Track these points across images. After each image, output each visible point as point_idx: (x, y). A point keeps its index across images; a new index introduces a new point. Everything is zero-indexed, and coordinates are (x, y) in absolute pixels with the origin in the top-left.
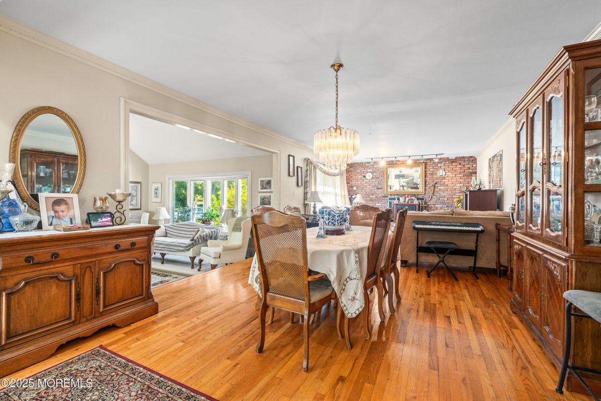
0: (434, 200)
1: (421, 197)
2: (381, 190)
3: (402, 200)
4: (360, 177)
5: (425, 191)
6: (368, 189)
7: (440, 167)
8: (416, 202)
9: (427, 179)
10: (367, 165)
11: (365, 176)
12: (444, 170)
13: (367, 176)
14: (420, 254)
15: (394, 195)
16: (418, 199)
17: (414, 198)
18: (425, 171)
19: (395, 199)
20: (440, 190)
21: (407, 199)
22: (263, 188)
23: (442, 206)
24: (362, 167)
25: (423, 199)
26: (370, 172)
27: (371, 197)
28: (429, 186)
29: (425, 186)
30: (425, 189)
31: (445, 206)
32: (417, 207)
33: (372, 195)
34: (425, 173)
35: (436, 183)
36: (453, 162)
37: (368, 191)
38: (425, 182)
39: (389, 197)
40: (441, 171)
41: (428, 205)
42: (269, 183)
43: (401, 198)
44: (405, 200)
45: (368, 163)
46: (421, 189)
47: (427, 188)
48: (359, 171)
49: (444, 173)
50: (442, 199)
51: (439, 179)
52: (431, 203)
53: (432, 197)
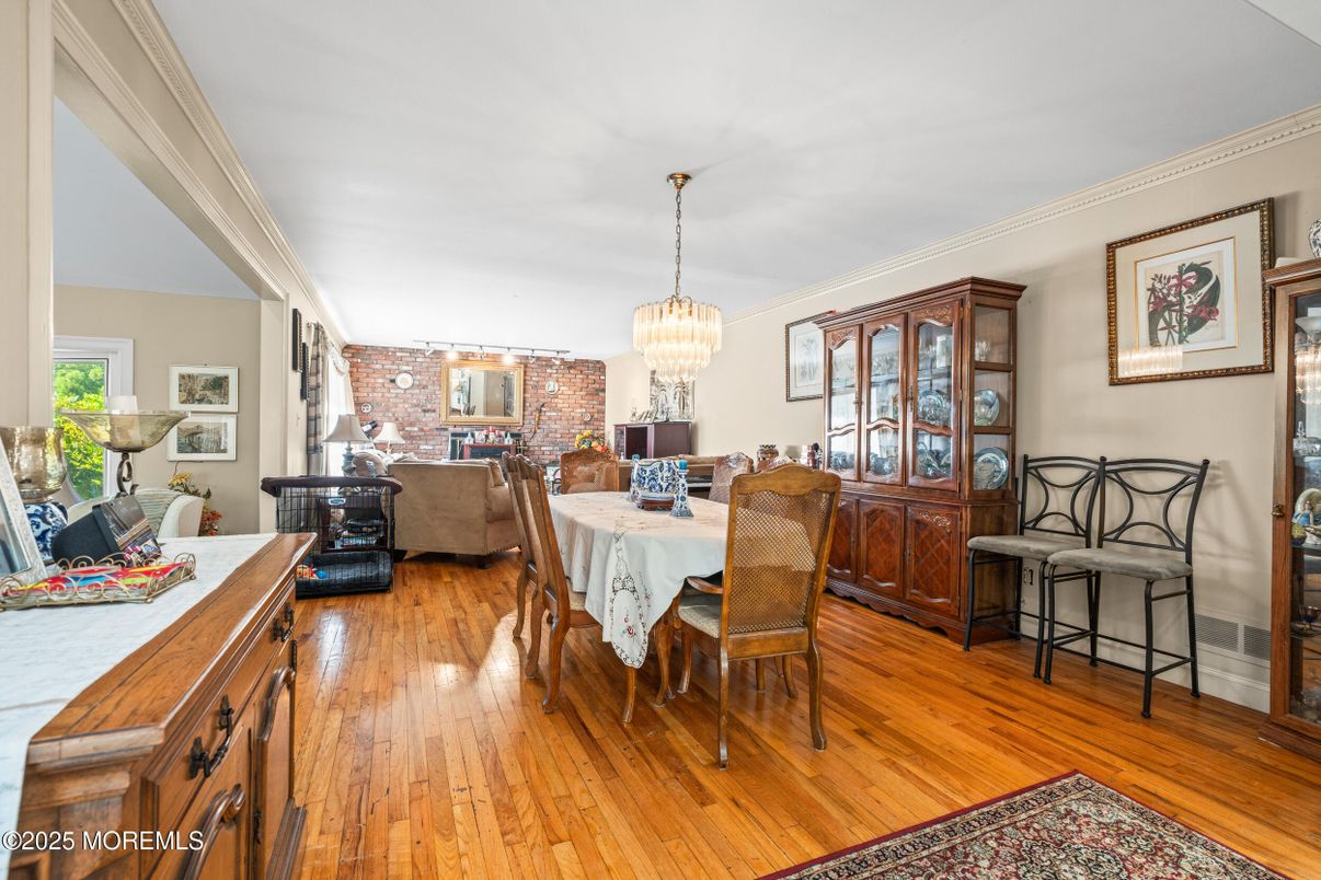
0: (539, 436)
1: (515, 431)
2: (433, 414)
3: (480, 436)
4: (380, 381)
5: (524, 419)
6: (401, 410)
7: (551, 374)
8: (509, 441)
9: (527, 395)
10: (398, 354)
11: (393, 381)
12: (557, 381)
13: (398, 381)
15: (462, 427)
16: (511, 436)
17: (503, 433)
18: (525, 380)
19: (465, 435)
20: (549, 418)
21: (492, 436)
24: (387, 357)
25: (520, 435)
26: (406, 372)
27: (409, 428)
28: (530, 409)
29: (524, 410)
30: (524, 415)
33: (411, 425)
34: (525, 384)
35: (543, 406)
36: (570, 368)
37: (400, 414)
38: (525, 402)
39: (451, 429)
40: (551, 383)
41: (529, 447)
43: (477, 433)
44: (487, 436)
45: (402, 350)
46: (517, 414)
47: (526, 413)
48: (378, 366)
49: (557, 387)
50: (553, 435)
51: (548, 396)
52: (534, 442)
53: (535, 432)
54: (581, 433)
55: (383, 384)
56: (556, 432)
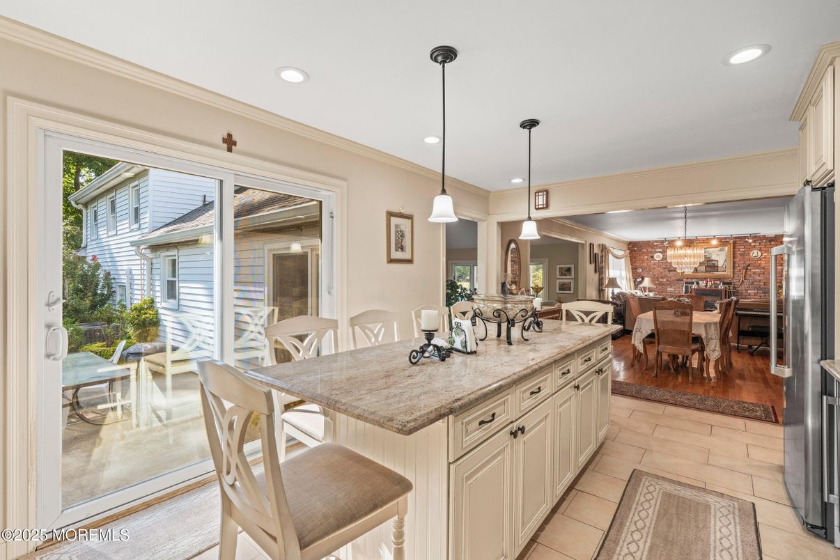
0: (746, 283)
1: (728, 281)
2: (674, 273)
3: (702, 284)
4: (646, 257)
5: (733, 274)
6: (657, 271)
7: (754, 246)
8: (721, 287)
9: (735, 260)
10: (655, 244)
11: (652, 257)
12: (760, 250)
13: (655, 257)
14: (741, 337)
15: (692, 279)
16: (724, 284)
17: (718, 282)
18: (734, 251)
19: (693, 283)
20: (754, 273)
21: (709, 284)
22: (562, 274)
23: (756, 292)
24: (649, 246)
25: (731, 284)
26: (659, 252)
27: (661, 280)
28: (738, 268)
29: (734, 269)
30: (734, 272)
31: (761, 292)
32: (723, 293)
33: (662, 278)
34: (734, 254)
35: (749, 265)
36: (770, 241)
37: (656, 273)
38: (734, 263)
39: (685, 280)
40: (756, 252)
41: (738, 290)
42: (569, 270)
43: (701, 282)
44: (707, 284)
45: (656, 241)
46: (728, 271)
47: (736, 270)
48: (645, 251)
49: (760, 254)
50: (757, 283)
51: (753, 260)
52: (742, 288)
53: (743, 282)
55: (647, 259)
56: (760, 281)
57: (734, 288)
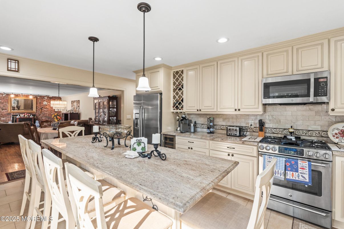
0: (41, 115)
1: (34, 114)
2: (6, 110)
3: (22, 116)
5: (36, 111)
7: (45, 100)
8: (31, 117)
9: (37, 105)
15: (16, 113)
16: (32, 115)
17: (30, 115)
19: (17, 115)
20: (44, 111)
21: (26, 116)
23: (45, 118)
25: (35, 115)
30: (36, 110)
31: (47, 118)
32: (32, 119)
34: (37, 102)
35: (42, 108)
36: (51, 98)
38: (37, 107)
39: (12, 114)
40: (45, 102)
41: (38, 118)
43: (21, 115)
44: (24, 116)
46: (34, 110)
47: (37, 110)
49: (47, 103)
50: (46, 115)
51: (44, 105)
52: (40, 117)
53: (40, 114)
54: (54, 114)
56: (47, 114)
57: (37, 117)
